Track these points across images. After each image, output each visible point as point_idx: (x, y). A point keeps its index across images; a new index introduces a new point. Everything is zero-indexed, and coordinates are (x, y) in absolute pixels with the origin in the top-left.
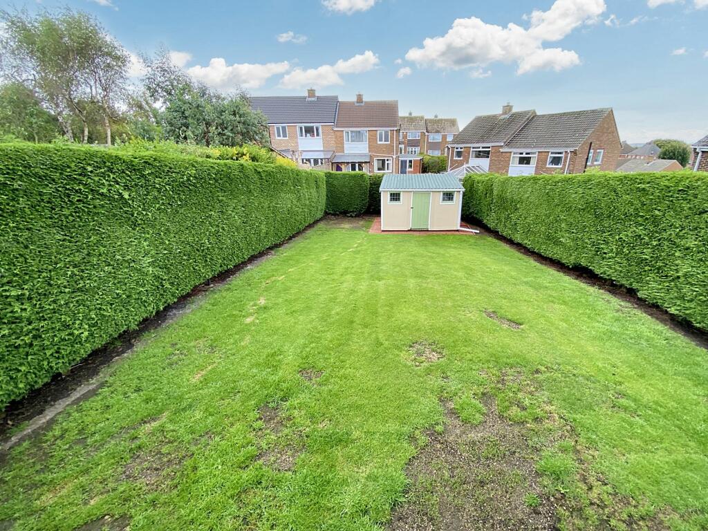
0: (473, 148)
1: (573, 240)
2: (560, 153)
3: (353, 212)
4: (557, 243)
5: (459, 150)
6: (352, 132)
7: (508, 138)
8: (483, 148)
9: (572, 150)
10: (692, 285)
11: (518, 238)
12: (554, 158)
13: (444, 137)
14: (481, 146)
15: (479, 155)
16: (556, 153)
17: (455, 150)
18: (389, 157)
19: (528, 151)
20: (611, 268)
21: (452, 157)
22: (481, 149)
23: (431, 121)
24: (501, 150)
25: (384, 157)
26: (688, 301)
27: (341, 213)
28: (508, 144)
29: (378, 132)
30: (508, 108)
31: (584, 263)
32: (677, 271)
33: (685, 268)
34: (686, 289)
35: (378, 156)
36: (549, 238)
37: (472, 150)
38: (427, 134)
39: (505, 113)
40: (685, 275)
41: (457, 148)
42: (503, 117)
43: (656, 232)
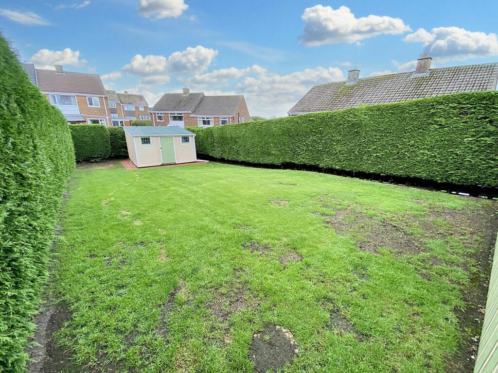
0: (170, 114)
1: (279, 151)
2: (225, 118)
3: (97, 158)
4: (269, 154)
5: (160, 115)
6: (57, 95)
7: (193, 108)
8: (177, 114)
9: (232, 116)
10: (343, 154)
11: (241, 158)
12: (223, 121)
13: (137, 108)
14: (176, 113)
15: (175, 118)
16: (224, 118)
17: (157, 115)
18: (102, 118)
19: (207, 117)
20: (304, 159)
21: (155, 119)
22: (176, 115)
23: (122, 95)
24: (191, 116)
25: (97, 117)
26: (343, 161)
27: (83, 161)
28: (194, 112)
29: (87, 97)
30: (186, 91)
31: (288, 160)
32: (336, 151)
33: (339, 148)
34: (341, 157)
35: (90, 117)
36: (263, 153)
37: (169, 115)
38: (122, 104)
39: (185, 93)
40: (339, 151)
41: (158, 114)
42: (185, 95)
43: (323, 137)
